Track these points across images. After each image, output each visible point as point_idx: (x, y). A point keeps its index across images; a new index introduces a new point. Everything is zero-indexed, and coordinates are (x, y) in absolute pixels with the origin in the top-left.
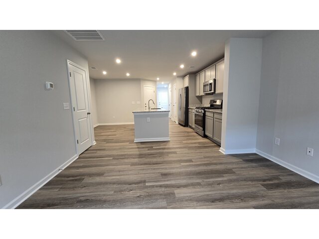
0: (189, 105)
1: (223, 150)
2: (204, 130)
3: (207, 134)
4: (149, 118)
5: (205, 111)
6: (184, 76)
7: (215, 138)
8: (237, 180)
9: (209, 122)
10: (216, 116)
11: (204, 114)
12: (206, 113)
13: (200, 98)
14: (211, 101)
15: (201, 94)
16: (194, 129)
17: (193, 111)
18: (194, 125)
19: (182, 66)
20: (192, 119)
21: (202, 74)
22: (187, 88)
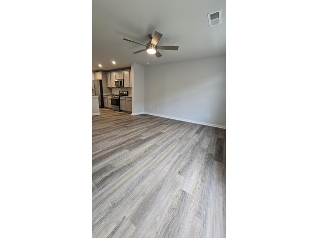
0: (104, 93)
1: (133, 114)
2: (120, 107)
3: (121, 109)
7: (127, 110)
8: (143, 120)
9: (122, 103)
10: (127, 99)
11: (119, 98)
12: (121, 98)
13: (110, 89)
14: (120, 91)
15: (112, 87)
16: (110, 109)
17: (108, 97)
18: (110, 106)
19: (100, 66)
20: (108, 102)
21: (113, 74)
22: (101, 81)
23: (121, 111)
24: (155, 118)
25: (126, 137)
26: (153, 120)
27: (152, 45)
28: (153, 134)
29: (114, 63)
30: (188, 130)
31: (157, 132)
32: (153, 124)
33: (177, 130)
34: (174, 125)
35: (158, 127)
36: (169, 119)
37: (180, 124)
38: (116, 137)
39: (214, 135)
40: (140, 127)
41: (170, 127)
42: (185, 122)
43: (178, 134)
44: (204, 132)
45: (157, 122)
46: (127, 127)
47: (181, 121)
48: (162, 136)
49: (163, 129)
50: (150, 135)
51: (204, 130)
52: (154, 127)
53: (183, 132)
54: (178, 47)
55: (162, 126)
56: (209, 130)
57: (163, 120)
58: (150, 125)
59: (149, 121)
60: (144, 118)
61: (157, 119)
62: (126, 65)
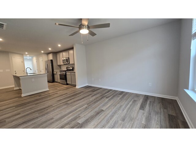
0: (54, 70)
1: (77, 87)
2: (66, 81)
3: (68, 83)
4: (33, 79)
5: (66, 72)
6: (48, 54)
7: (73, 84)
8: (85, 93)
9: (68, 77)
10: (72, 74)
11: (66, 73)
12: (67, 73)
13: (60, 66)
14: (67, 67)
15: (61, 64)
16: (59, 83)
17: (58, 73)
18: (59, 81)
19: (50, 49)
20: (57, 77)
21: (61, 54)
22: (52, 61)
23: (67, 84)
24: (97, 90)
25: (63, 120)
26: (95, 93)
27: (84, 25)
28: (92, 113)
29: (59, 45)
30: (130, 103)
31: (97, 109)
32: (94, 97)
33: (118, 106)
34: (115, 98)
35: (99, 102)
36: (111, 90)
37: (121, 96)
38: (52, 121)
39: (162, 110)
40: (80, 104)
41: (112, 102)
42: (127, 93)
43: (120, 112)
44: (150, 107)
45: (98, 95)
46: (69, 104)
47: (123, 92)
48: (102, 116)
49: (104, 105)
50: (89, 115)
51: (148, 102)
52: (95, 102)
53: (126, 107)
54: (109, 24)
55: (102, 100)
56: (154, 102)
57: (104, 92)
58: (91, 99)
59: (91, 95)
60: (87, 91)
61: (98, 91)
62: (69, 46)
